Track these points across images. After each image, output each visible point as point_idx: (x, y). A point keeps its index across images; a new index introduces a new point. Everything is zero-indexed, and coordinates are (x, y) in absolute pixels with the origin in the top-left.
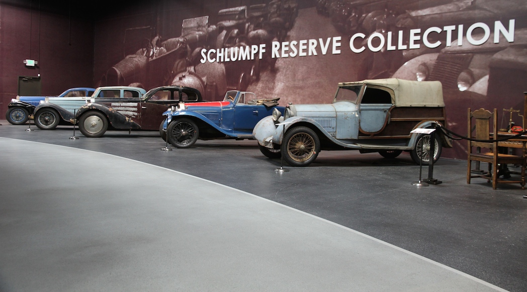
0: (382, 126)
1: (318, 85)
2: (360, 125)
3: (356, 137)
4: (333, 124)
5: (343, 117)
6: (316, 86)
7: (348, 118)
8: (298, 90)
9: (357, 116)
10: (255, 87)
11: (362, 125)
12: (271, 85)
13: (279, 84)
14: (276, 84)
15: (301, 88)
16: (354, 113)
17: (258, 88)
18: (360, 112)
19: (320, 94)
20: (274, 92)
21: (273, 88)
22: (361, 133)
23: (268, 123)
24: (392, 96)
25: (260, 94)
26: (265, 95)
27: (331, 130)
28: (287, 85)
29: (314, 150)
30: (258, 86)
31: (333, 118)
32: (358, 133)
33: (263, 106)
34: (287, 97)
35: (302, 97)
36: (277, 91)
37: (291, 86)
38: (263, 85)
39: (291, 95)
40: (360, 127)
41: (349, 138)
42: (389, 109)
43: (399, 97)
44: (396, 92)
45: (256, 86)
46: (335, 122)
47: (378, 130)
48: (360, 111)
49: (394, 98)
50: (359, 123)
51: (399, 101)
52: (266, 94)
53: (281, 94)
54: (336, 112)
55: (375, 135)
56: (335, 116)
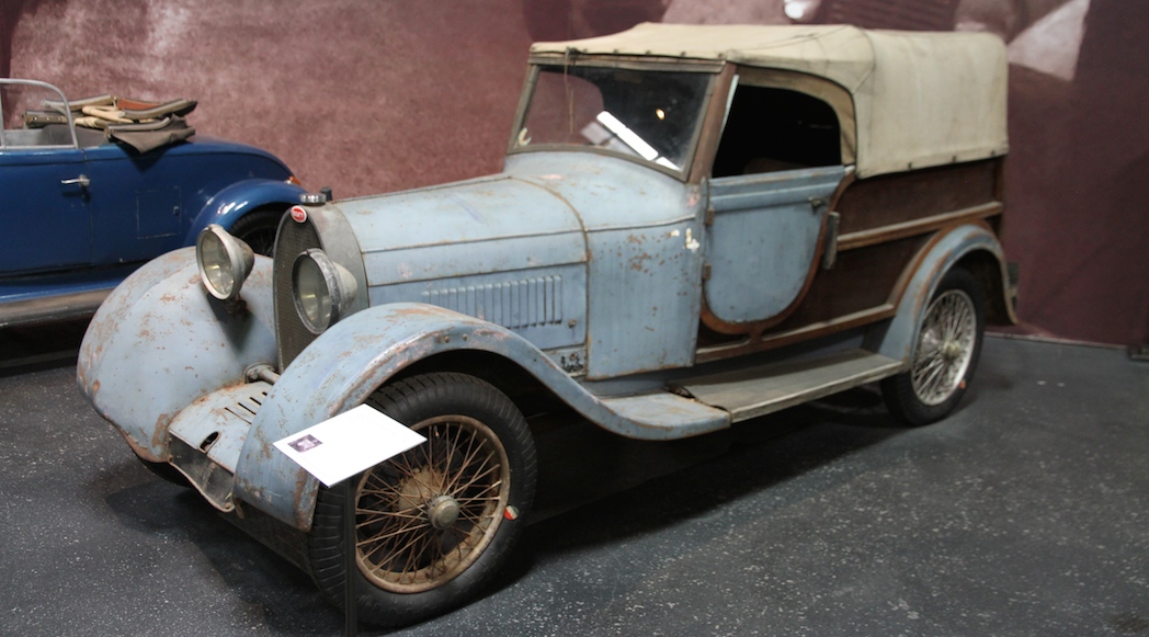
0: (800, 285)
1: (345, 25)
2: (704, 294)
3: (681, 358)
4: (572, 301)
5: (624, 260)
6: (339, 28)
7: (646, 264)
8: (258, 44)
9: (693, 245)
10: (51, 22)
11: (716, 288)
12: (129, 18)
13: (169, 12)
14: (154, 12)
15: (269, 33)
16: (676, 233)
17: (68, 29)
18: (708, 225)
19: (357, 61)
20: (146, 49)
21: (141, 31)
22: (707, 333)
23: (172, 310)
24: (845, 123)
25: (82, 53)
26: (108, 62)
27: (561, 336)
28: (205, 17)
29: (502, 498)
30: (68, 19)
31: (570, 271)
32: (694, 334)
33: (114, 147)
34: (209, 70)
35: (277, 73)
36: (162, 45)
37: (221, 24)
38: (94, 17)
39: (230, 62)
40: (706, 306)
41: (651, 364)
42: (833, 196)
43: (869, 127)
44: (861, 102)
45: (59, 16)
46: (583, 292)
47: (783, 307)
48: (707, 221)
49: (851, 135)
50: (704, 281)
51: (870, 145)
52: (110, 55)
53: (180, 56)
54: (585, 233)
55: (767, 332)
56: (581, 255)
